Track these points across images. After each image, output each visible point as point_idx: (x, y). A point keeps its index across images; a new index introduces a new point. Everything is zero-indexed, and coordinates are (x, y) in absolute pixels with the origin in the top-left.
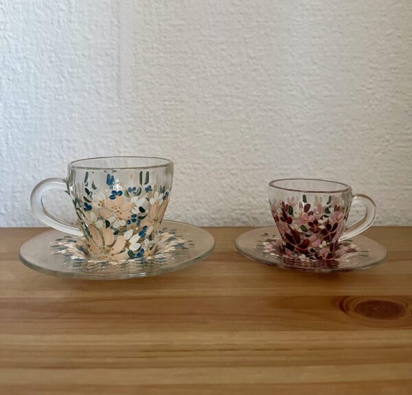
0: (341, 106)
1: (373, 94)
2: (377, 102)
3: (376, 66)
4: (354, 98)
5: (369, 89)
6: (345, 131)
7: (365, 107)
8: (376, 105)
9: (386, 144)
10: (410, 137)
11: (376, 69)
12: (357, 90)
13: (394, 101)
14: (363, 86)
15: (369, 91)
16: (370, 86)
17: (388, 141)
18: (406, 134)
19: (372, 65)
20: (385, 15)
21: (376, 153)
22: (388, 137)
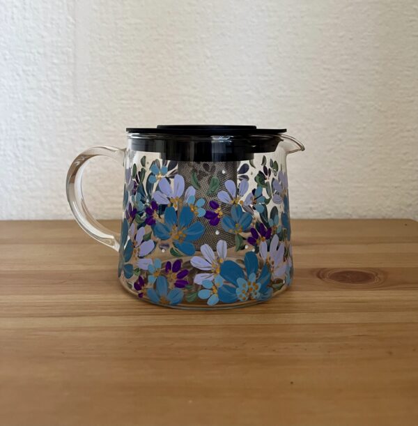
0: (295, 106)
1: (327, 95)
3: (329, 67)
4: (308, 98)
7: (318, 107)
8: (329, 105)
9: (338, 143)
11: (329, 70)
12: (312, 91)
13: (347, 101)
14: (316, 87)
15: (323, 92)
16: (324, 87)
17: (340, 140)
18: (357, 134)
19: (325, 66)
20: (337, 18)
21: (329, 151)
22: (340, 136)
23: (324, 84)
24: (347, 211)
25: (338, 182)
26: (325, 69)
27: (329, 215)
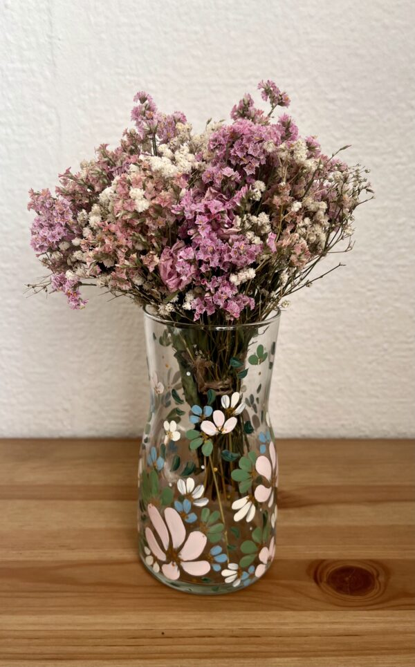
0: (334, 310)
1: (374, 296)
2: (377, 306)
3: (381, 262)
4: (351, 301)
5: (370, 290)
6: (337, 339)
7: (363, 311)
8: (376, 309)
9: (382, 353)
10: (411, 346)
11: (380, 266)
12: (355, 292)
13: (398, 305)
14: (363, 287)
15: (369, 294)
16: (370, 287)
17: (385, 350)
18: (407, 343)
19: (376, 262)
20: (399, 200)
21: (370, 363)
22: (386, 346)
23: (372, 284)
24: (385, 428)
25: (377, 397)
26: (376, 265)
27: (363, 432)
